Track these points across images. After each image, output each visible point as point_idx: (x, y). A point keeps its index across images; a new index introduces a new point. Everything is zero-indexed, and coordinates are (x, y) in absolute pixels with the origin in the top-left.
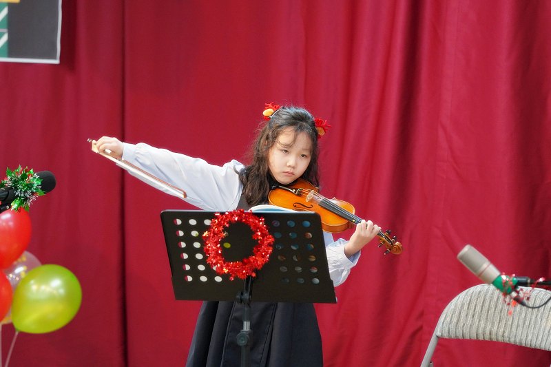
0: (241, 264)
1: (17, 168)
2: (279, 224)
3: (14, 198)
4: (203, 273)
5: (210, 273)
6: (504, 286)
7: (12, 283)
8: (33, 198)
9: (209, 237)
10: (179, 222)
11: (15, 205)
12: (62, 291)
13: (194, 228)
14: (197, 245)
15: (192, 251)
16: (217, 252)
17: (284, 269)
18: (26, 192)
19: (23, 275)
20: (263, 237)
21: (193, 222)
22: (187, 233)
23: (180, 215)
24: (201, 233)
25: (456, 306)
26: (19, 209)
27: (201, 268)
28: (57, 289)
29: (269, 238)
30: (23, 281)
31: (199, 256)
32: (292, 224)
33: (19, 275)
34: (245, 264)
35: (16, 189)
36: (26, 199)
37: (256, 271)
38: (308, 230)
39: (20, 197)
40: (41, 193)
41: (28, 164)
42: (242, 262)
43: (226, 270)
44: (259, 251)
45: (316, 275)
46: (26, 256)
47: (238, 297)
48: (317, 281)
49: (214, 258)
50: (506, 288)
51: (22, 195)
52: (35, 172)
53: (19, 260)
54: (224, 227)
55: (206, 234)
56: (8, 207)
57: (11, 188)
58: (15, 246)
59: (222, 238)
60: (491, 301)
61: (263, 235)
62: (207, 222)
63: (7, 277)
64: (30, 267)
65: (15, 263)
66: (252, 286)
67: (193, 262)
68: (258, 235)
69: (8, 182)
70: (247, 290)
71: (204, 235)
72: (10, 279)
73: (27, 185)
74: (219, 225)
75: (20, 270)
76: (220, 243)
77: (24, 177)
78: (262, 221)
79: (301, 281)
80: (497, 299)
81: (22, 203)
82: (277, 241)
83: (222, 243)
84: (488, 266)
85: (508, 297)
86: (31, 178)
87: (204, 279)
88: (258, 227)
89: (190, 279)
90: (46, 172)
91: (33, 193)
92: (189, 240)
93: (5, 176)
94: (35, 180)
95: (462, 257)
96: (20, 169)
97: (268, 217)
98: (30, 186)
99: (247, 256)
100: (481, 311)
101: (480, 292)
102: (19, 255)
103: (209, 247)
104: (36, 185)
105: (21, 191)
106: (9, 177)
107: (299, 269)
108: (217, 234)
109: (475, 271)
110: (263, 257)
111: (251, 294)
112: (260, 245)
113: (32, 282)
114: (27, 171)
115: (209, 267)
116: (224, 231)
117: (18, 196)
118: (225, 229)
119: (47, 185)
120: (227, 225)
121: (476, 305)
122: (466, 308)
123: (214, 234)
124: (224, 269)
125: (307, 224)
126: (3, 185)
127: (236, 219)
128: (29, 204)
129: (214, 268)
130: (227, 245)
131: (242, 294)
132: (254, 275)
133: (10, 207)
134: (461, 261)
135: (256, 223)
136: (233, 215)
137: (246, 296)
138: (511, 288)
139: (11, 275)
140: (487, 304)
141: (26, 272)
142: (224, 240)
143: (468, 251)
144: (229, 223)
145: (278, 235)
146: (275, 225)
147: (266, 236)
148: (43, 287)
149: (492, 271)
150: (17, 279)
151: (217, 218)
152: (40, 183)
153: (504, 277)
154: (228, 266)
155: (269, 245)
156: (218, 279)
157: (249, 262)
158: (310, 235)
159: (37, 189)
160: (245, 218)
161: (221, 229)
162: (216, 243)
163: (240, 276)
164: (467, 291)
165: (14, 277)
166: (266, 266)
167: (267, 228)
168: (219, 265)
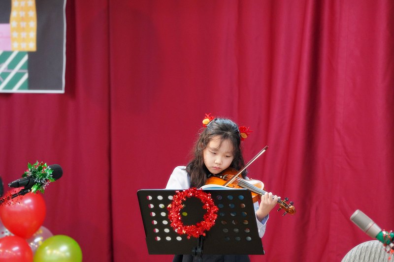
0: (195, 227)
1: (35, 162)
2: (221, 198)
3: (34, 184)
4: (168, 235)
5: (173, 234)
6: (385, 239)
7: (32, 249)
8: (47, 184)
9: (172, 208)
10: (150, 198)
11: (34, 189)
12: (68, 254)
13: (161, 202)
14: (163, 214)
15: (160, 219)
16: (178, 219)
17: (226, 231)
18: (41, 179)
19: (41, 243)
20: (211, 208)
21: (160, 198)
22: (156, 206)
23: (151, 193)
24: (166, 205)
25: (350, 257)
26: (37, 192)
27: (167, 231)
28: (64, 252)
29: (215, 208)
30: (41, 247)
31: (165, 222)
32: (230, 197)
33: (37, 243)
34: (198, 227)
35: (35, 177)
36: (42, 184)
37: (206, 231)
38: (242, 201)
39: (38, 183)
40: (52, 180)
41: (43, 160)
42: (196, 225)
43: (184, 232)
44: (207, 217)
45: (248, 235)
46: (42, 230)
47: (193, 251)
48: (249, 238)
49: (176, 223)
50: (386, 240)
51: (39, 181)
52: (48, 165)
53: (38, 233)
54: (183, 200)
55: (170, 206)
56: (29, 191)
57: (31, 177)
58: (35, 223)
59: (181, 209)
60: (375, 253)
61: (210, 206)
62: (170, 198)
63: (29, 245)
64: (45, 237)
65: (35, 235)
66: (203, 243)
67: (161, 227)
68: (206, 206)
69: (29, 173)
70: (199, 246)
71: (168, 207)
72: (31, 246)
73: (43, 175)
74: (179, 199)
75: (38, 240)
76: (180, 212)
77: (40, 169)
78: (209, 196)
79: (238, 239)
80: (380, 252)
81: (39, 187)
82: (220, 210)
83: (181, 212)
84: (373, 225)
85: (388, 247)
86: (45, 169)
87: (169, 239)
88: (206, 200)
89: (159, 239)
90: (56, 165)
91: (46, 180)
92: (158, 210)
93: (27, 169)
94: (49, 172)
95: (353, 219)
96: (37, 163)
97: (214, 193)
98: (45, 175)
99: (199, 222)
100: (369, 260)
101: (367, 247)
102: (37, 229)
103: (172, 215)
104: (48, 174)
105: (38, 179)
106: (30, 169)
107: (237, 230)
108: (178, 206)
109: (364, 229)
110: (211, 221)
111: (202, 249)
112: (208, 213)
113: (47, 248)
114: (42, 164)
115: (172, 230)
116: (182, 204)
117: (36, 182)
118: (183, 202)
119: (57, 174)
120: (185, 199)
121: (365, 256)
122: (358, 258)
123: (176, 206)
124: (183, 231)
125: (242, 197)
126: (25, 175)
127: (191, 194)
128: (44, 188)
129: (176, 231)
130: (185, 214)
131: (196, 249)
132: (204, 235)
133: (31, 190)
134: (353, 221)
135: (205, 198)
136: (189, 192)
137: (199, 250)
138: (389, 241)
139: (32, 244)
140: (373, 256)
141: (43, 241)
142: (183, 210)
143: (358, 215)
144: (186, 197)
145: (221, 206)
146: (218, 198)
147: (213, 206)
148: (55, 252)
149: (375, 228)
150: (36, 246)
151: (177, 194)
152: (51, 173)
153: (384, 233)
154: (186, 228)
155: (215, 213)
156: (179, 239)
157: (201, 225)
158: (244, 205)
159: (49, 177)
160: (198, 194)
161: (180, 202)
162: (177, 212)
163: (194, 235)
164: (358, 246)
165: (34, 245)
166: (213, 228)
167: (213, 201)
168: (179, 228)
